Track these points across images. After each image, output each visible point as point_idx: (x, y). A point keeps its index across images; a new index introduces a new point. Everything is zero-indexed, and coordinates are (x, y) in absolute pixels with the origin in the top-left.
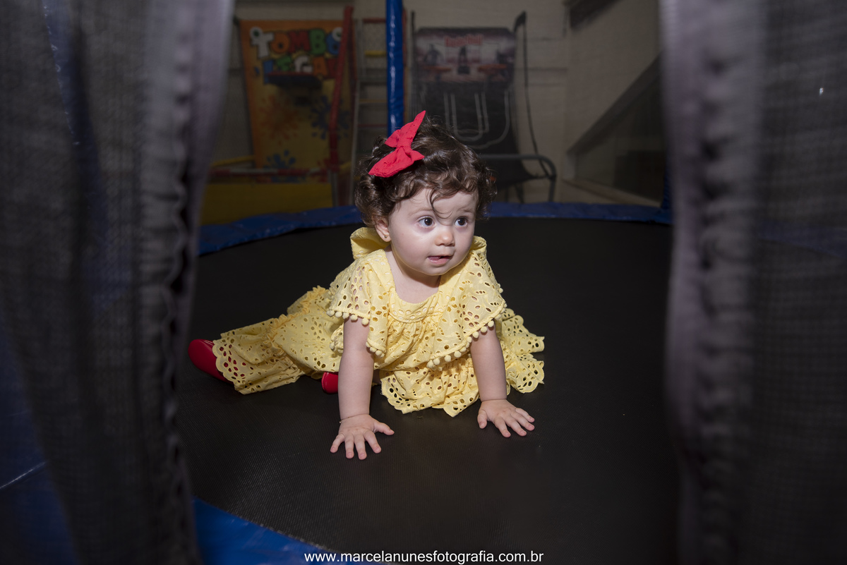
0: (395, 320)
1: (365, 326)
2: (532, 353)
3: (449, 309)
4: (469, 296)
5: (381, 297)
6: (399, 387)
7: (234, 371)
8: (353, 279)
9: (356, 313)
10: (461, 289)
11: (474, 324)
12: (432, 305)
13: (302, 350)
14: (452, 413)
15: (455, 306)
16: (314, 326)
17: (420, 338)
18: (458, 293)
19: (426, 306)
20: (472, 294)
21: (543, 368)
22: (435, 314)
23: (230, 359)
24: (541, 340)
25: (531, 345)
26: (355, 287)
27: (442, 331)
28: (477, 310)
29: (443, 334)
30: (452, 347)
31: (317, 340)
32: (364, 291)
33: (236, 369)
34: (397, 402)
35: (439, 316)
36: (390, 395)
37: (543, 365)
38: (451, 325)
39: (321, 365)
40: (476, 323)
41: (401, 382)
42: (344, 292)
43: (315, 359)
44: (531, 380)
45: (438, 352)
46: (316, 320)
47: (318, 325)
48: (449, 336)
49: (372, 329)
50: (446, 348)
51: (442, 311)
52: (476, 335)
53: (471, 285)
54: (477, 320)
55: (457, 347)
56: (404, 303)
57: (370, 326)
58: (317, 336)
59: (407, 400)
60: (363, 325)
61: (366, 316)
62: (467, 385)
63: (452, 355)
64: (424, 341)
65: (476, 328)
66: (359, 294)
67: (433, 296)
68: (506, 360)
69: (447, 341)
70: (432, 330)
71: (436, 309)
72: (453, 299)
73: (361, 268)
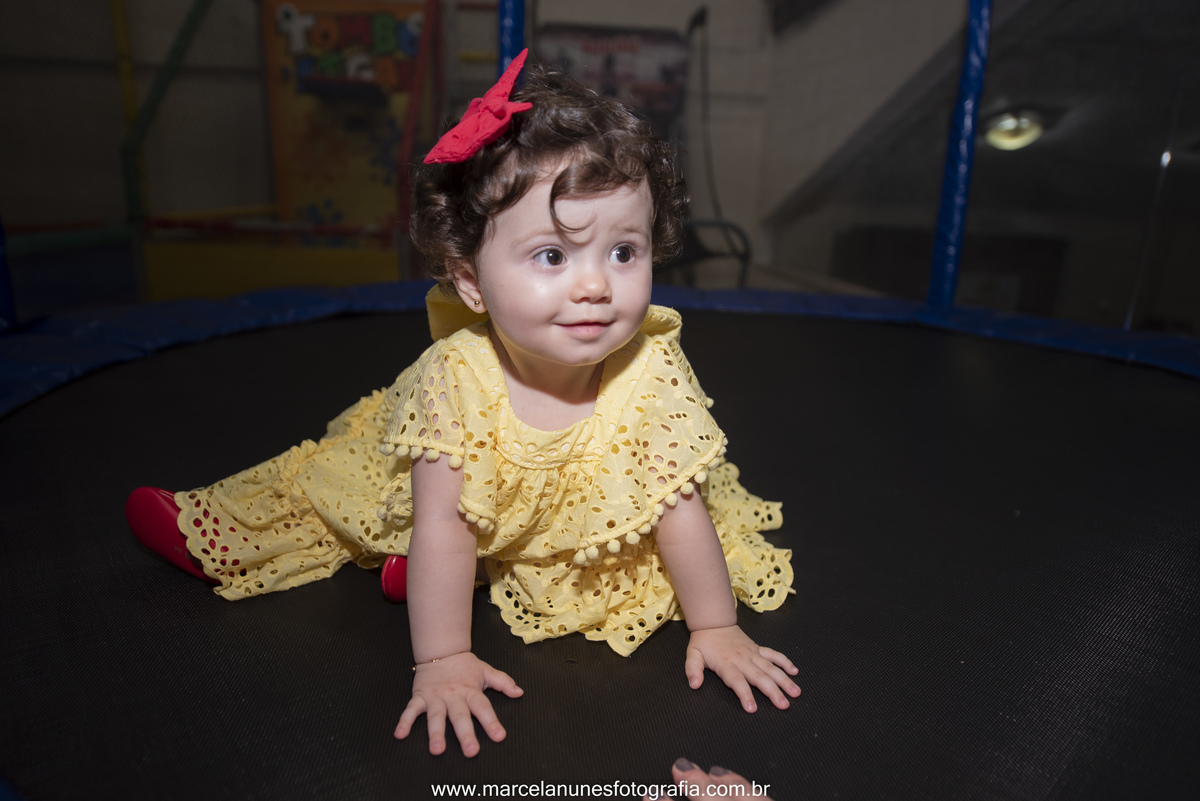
0: (506, 461)
1: (455, 469)
2: (762, 533)
3: (616, 449)
4: (656, 423)
5: (483, 414)
6: (521, 591)
7: (211, 536)
8: (425, 379)
9: (436, 447)
10: (638, 409)
11: (667, 478)
12: (582, 439)
13: (339, 503)
14: (624, 648)
15: (628, 443)
16: (368, 463)
17: (556, 502)
18: (632, 418)
19: (568, 439)
20: (662, 419)
21: (790, 562)
22: (588, 458)
23: (206, 514)
24: (776, 508)
25: (759, 518)
26: (432, 395)
27: (601, 492)
28: (673, 450)
29: (603, 498)
30: (621, 525)
31: (371, 488)
32: (449, 403)
33: (216, 533)
34: (519, 618)
35: (595, 463)
36: (506, 603)
37: (789, 557)
38: (620, 481)
39: (371, 535)
40: (672, 476)
41: (524, 582)
42: (410, 406)
43: (363, 523)
44: (772, 587)
45: (595, 534)
46: (371, 453)
47: (375, 461)
48: (615, 502)
49: (469, 478)
50: (611, 525)
51: (601, 453)
52: (672, 499)
53: (659, 403)
54: (673, 471)
55: (633, 524)
56: (525, 427)
57: (466, 471)
58: (371, 482)
59: (537, 615)
60: (453, 469)
61: (457, 451)
62: (650, 587)
63: (622, 539)
64: (565, 510)
65: (672, 485)
66: (440, 408)
67: (583, 422)
68: (722, 541)
69: (611, 512)
70: (580, 490)
71: (589, 449)
72: (623, 429)
73: (442, 358)
